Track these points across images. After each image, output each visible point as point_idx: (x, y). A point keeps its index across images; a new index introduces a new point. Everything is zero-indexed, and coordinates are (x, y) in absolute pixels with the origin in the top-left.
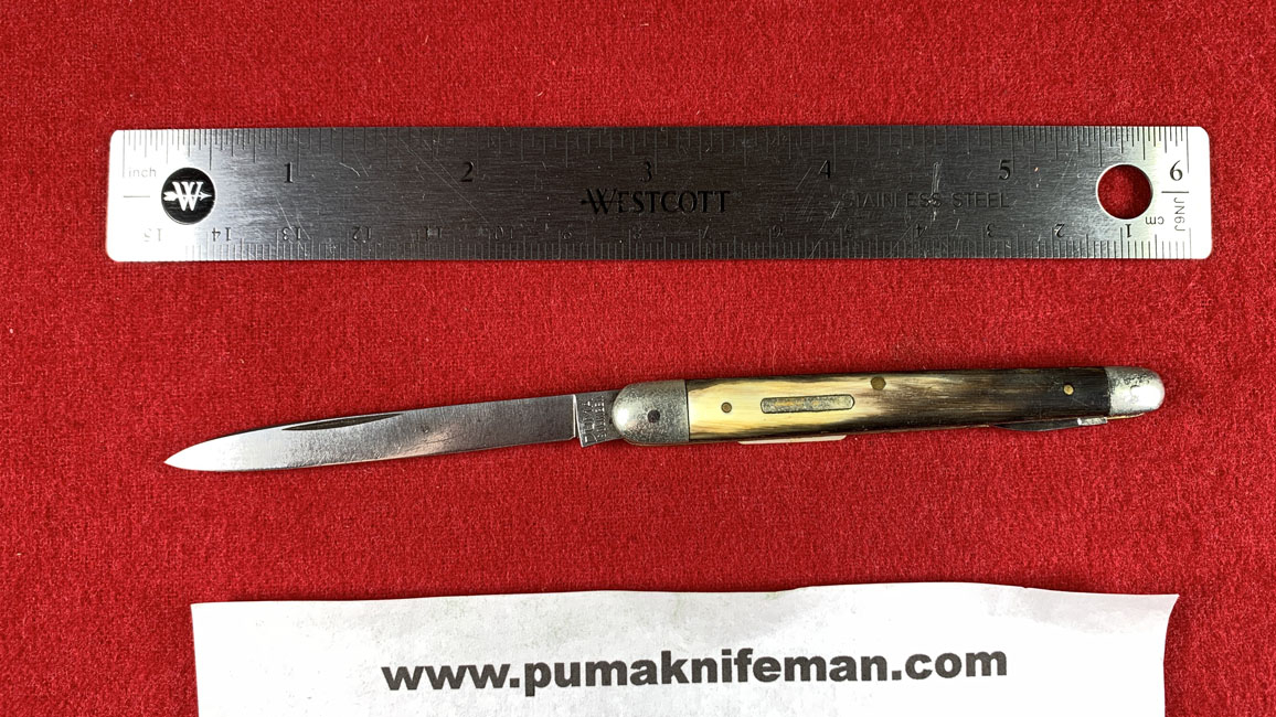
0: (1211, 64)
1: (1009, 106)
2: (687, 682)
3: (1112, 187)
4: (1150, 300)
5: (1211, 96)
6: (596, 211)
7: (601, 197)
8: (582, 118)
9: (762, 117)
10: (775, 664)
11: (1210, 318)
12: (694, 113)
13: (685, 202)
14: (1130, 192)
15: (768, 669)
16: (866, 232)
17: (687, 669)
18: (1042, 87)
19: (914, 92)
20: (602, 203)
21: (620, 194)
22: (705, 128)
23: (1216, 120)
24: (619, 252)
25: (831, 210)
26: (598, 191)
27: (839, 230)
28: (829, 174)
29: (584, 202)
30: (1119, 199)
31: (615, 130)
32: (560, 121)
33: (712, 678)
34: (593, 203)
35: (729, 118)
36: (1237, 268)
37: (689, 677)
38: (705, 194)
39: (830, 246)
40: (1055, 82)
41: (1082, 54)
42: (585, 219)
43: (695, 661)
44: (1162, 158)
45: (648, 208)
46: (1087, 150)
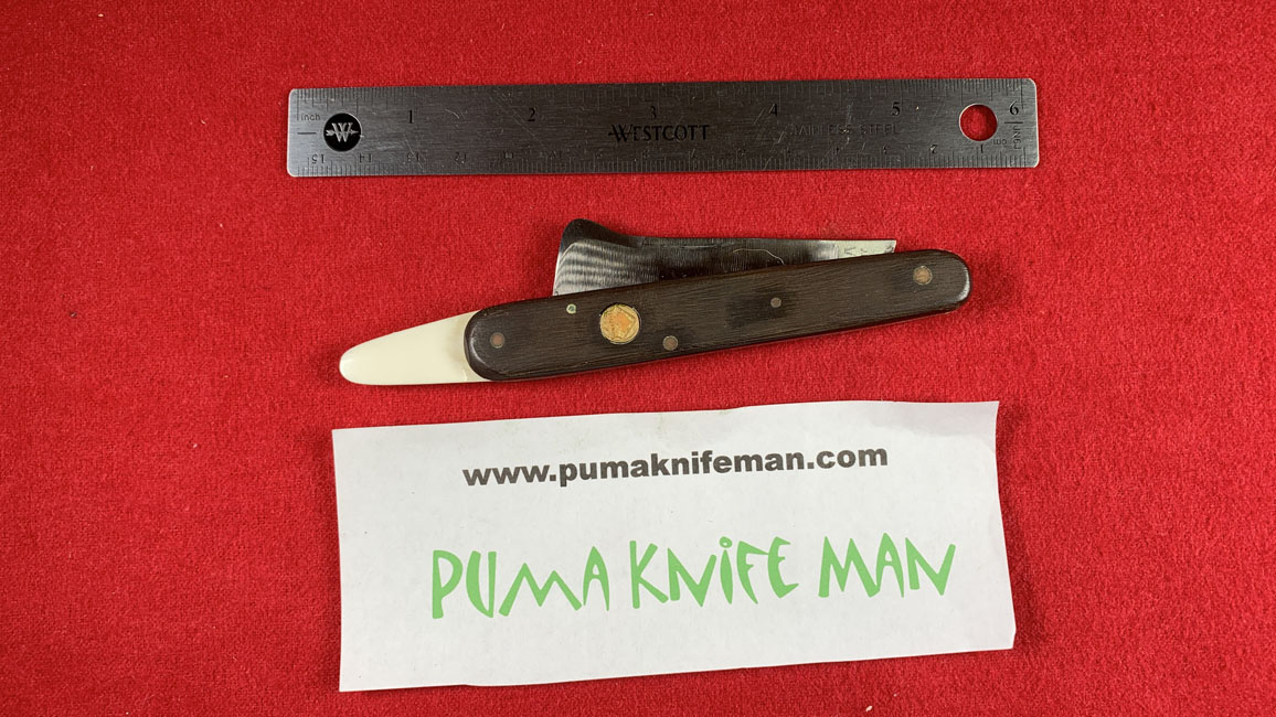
0: (1038, 36)
1: (900, 65)
2: (669, 474)
3: (971, 120)
4: (998, 196)
5: (1038, 58)
6: (619, 139)
7: (622, 130)
9: (731, 76)
10: (728, 461)
11: (1040, 208)
12: (684, 73)
13: (679, 133)
14: (984, 123)
15: (723, 464)
16: (801, 152)
17: (669, 466)
19: (834, 57)
20: (623, 135)
21: (635, 128)
22: (691, 84)
23: (1042, 73)
24: (635, 168)
25: (778, 137)
26: (620, 126)
27: (783, 151)
28: (776, 113)
29: (610, 134)
30: (977, 127)
31: (630, 85)
32: (593, 81)
33: (686, 471)
34: (616, 134)
36: (1058, 174)
37: (670, 471)
38: (692, 127)
39: (778, 162)
40: (931, 49)
41: (949, 30)
42: (611, 145)
43: (673, 460)
44: (1004, 100)
45: (654, 137)
46: (952, 95)
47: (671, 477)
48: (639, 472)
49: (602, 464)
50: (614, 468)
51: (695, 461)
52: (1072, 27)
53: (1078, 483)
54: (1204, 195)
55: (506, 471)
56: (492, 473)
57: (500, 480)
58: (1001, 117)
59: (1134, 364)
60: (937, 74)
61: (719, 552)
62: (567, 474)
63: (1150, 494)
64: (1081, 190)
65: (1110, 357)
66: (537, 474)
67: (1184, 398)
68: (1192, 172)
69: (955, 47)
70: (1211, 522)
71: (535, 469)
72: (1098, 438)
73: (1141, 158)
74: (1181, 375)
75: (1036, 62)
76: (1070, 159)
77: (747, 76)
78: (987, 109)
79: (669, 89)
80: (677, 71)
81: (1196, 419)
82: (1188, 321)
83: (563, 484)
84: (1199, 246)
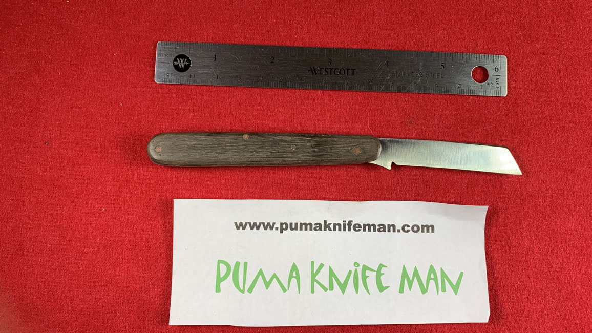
0: (509, 36)
1: (445, 46)
2: (331, 230)
3: (477, 73)
4: (488, 109)
5: (508, 46)
6: (313, 74)
7: (315, 69)
8: (309, 44)
9: (366, 46)
10: (360, 226)
11: (507, 116)
12: (345, 44)
13: (341, 72)
14: (482, 75)
15: (358, 227)
16: (398, 84)
17: (332, 226)
18: (455, 41)
19: (414, 40)
20: (315, 71)
21: (321, 69)
22: (348, 49)
23: (509, 53)
24: (320, 87)
25: (388, 76)
26: (314, 68)
27: (389, 83)
28: (387, 65)
29: (309, 71)
30: (479, 77)
31: (319, 48)
32: (302, 45)
33: (340, 230)
34: (312, 71)
35: (356, 46)
36: (515, 100)
37: (332, 229)
38: (348, 70)
39: (387, 88)
40: (459, 39)
41: (468, 31)
42: (309, 76)
43: (334, 224)
44: (492, 64)
45: (329, 73)
46: (468, 61)
47: (333, 232)
48: (318, 229)
49: (300, 224)
50: (305, 226)
51: (344, 225)
52: (524, 32)
53: (520, 244)
54: (581, 113)
55: (255, 224)
56: (248, 224)
57: (252, 228)
58: (491, 72)
59: (547, 190)
60: (461, 51)
61: (353, 269)
62: (284, 227)
63: (553, 251)
64: (525, 108)
65: (536, 186)
66: (269, 226)
67: (569, 207)
68: (576, 103)
69: (470, 39)
70: (580, 265)
71: (269, 224)
72: (529, 224)
73: (553, 95)
74: (569, 196)
75: (507, 48)
76: (521, 93)
77: (374, 47)
78: (484, 68)
79: (337, 51)
80: (341, 43)
81: (575, 217)
82: (572, 172)
83: (282, 232)
84: (578, 137)
